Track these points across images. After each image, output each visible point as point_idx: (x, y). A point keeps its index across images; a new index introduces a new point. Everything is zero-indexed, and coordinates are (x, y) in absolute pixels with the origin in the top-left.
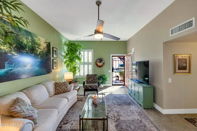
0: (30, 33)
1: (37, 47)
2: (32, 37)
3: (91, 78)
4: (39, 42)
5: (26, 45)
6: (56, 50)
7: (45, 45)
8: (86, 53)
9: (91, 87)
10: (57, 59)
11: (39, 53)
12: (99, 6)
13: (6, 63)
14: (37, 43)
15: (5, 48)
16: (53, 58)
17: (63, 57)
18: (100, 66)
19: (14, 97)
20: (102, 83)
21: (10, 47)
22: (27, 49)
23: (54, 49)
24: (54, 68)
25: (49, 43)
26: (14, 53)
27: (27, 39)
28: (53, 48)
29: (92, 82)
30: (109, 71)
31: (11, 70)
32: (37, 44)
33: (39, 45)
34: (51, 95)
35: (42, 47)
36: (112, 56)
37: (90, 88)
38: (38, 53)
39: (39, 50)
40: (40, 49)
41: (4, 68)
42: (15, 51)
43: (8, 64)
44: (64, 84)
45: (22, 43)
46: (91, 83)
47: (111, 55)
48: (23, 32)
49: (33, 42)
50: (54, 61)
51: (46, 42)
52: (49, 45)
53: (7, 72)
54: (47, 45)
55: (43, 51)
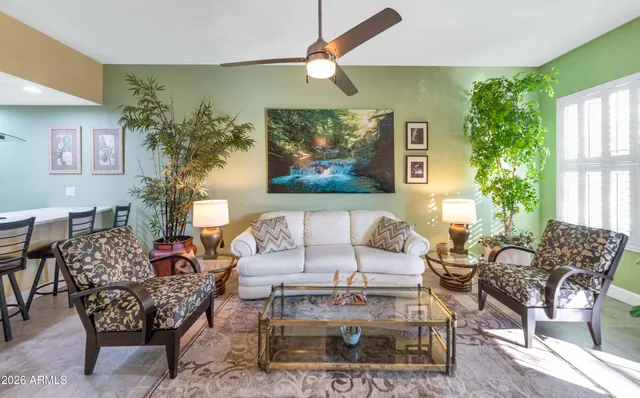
0: (330, 111)
1: (348, 135)
2: (334, 118)
4: (351, 123)
7: (372, 124)
10: (428, 153)
11: (353, 147)
14: (347, 125)
15: (290, 147)
16: (408, 153)
21: (296, 145)
24: (410, 180)
25: (390, 116)
26: (301, 152)
27: (324, 124)
28: (406, 124)
32: (347, 128)
33: (354, 128)
34: (356, 243)
35: (361, 132)
38: (350, 146)
39: (352, 139)
40: (355, 137)
42: (303, 149)
45: (315, 133)
48: (316, 115)
49: (338, 125)
51: (376, 117)
54: (381, 123)
55: (364, 140)
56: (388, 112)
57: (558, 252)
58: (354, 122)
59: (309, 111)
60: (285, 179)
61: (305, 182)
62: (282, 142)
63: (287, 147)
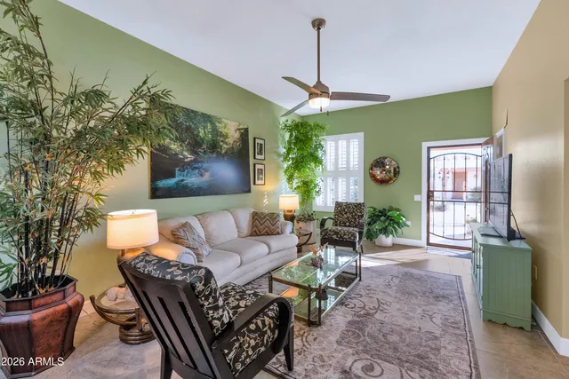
0: (209, 116)
1: (222, 141)
2: (212, 123)
3: (346, 213)
4: (224, 131)
5: (202, 140)
6: (262, 142)
7: (237, 135)
8: (342, 144)
9: (336, 233)
10: (264, 162)
11: (226, 152)
12: (319, 29)
13: (177, 169)
14: (221, 132)
15: (175, 147)
16: (256, 161)
17: (282, 159)
18: (382, 182)
19: (183, 221)
20: (385, 231)
21: (181, 145)
22: (205, 147)
23: (257, 141)
24: (257, 182)
25: (246, 130)
26: (186, 153)
27: (205, 128)
28: (255, 138)
29: (348, 224)
30: (417, 198)
31: (183, 180)
32: (221, 135)
33: (226, 136)
34: (242, 235)
35: (230, 140)
36: (429, 148)
37: (335, 237)
38: (223, 151)
39: (225, 146)
40: (226, 144)
41: (174, 177)
42: (188, 151)
43: (179, 170)
44: (271, 218)
45: (198, 136)
46: (345, 226)
47: (425, 145)
48: (198, 118)
49: (215, 132)
50: (258, 167)
51: (239, 129)
52: (244, 134)
53: (177, 183)
54: (242, 135)
55: (233, 148)
56: (245, 127)
57: (345, 216)
58: (226, 130)
59: (193, 111)
60: (171, 182)
61: (190, 185)
62: (168, 140)
63: (172, 146)
